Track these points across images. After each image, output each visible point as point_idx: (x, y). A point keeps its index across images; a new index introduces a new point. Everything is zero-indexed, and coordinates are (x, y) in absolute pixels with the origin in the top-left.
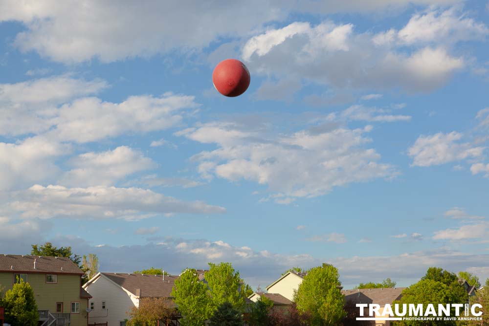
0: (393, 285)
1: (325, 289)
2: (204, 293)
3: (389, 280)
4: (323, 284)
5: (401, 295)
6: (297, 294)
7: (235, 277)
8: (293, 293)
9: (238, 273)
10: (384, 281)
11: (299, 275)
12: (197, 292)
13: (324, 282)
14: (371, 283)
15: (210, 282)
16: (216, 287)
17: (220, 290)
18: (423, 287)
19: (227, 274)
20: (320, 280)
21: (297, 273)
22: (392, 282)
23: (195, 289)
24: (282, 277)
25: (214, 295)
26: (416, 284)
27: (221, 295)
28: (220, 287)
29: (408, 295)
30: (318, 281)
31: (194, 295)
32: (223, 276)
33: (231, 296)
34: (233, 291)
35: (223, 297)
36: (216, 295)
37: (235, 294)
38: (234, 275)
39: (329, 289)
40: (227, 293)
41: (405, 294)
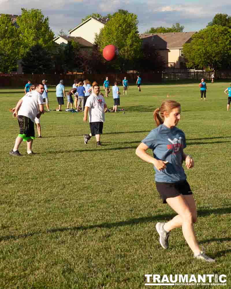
0: (182, 29)
1: (125, 33)
3: (178, 25)
4: (124, 29)
5: (191, 38)
7: (45, 23)
8: (95, 37)
9: (48, 19)
10: (174, 26)
11: (99, 20)
13: (124, 28)
14: (161, 28)
15: (21, 27)
16: (28, 30)
17: (31, 34)
18: (212, 31)
19: (37, 19)
20: (120, 26)
21: (98, 19)
22: (180, 26)
23: (9, 33)
24: (84, 22)
26: (205, 29)
27: (32, 38)
28: (31, 31)
29: (198, 39)
30: (119, 27)
31: (9, 38)
32: (33, 21)
33: (41, 39)
34: (43, 35)
35: (33, 40)
36: (27, 39)
38: (44, 21)
39: (129, 33)
40: (37, 36)
41: (194, 37)
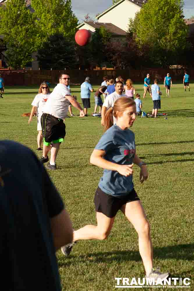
2: (33, 22)
4: (165, 13)
6: (134, 24)
7: (66, 5)
11: (135, 2)
12: (25, 22)
13: (165, 11)
16: (45, 16)
17: (49, 20)
20: (161, 9)
23: (22, 18)
25: (43, 25)
28: (49, 16)
30: (159, 10)
31: (22, 25)
32: (52, 4)
33: (62, 26)
34: (64, 21)
35: (52, 27)
36: (45, 25)
37: (66, 23)
38: (65, 3)
39: (172, 18)
40: (57, 23)
